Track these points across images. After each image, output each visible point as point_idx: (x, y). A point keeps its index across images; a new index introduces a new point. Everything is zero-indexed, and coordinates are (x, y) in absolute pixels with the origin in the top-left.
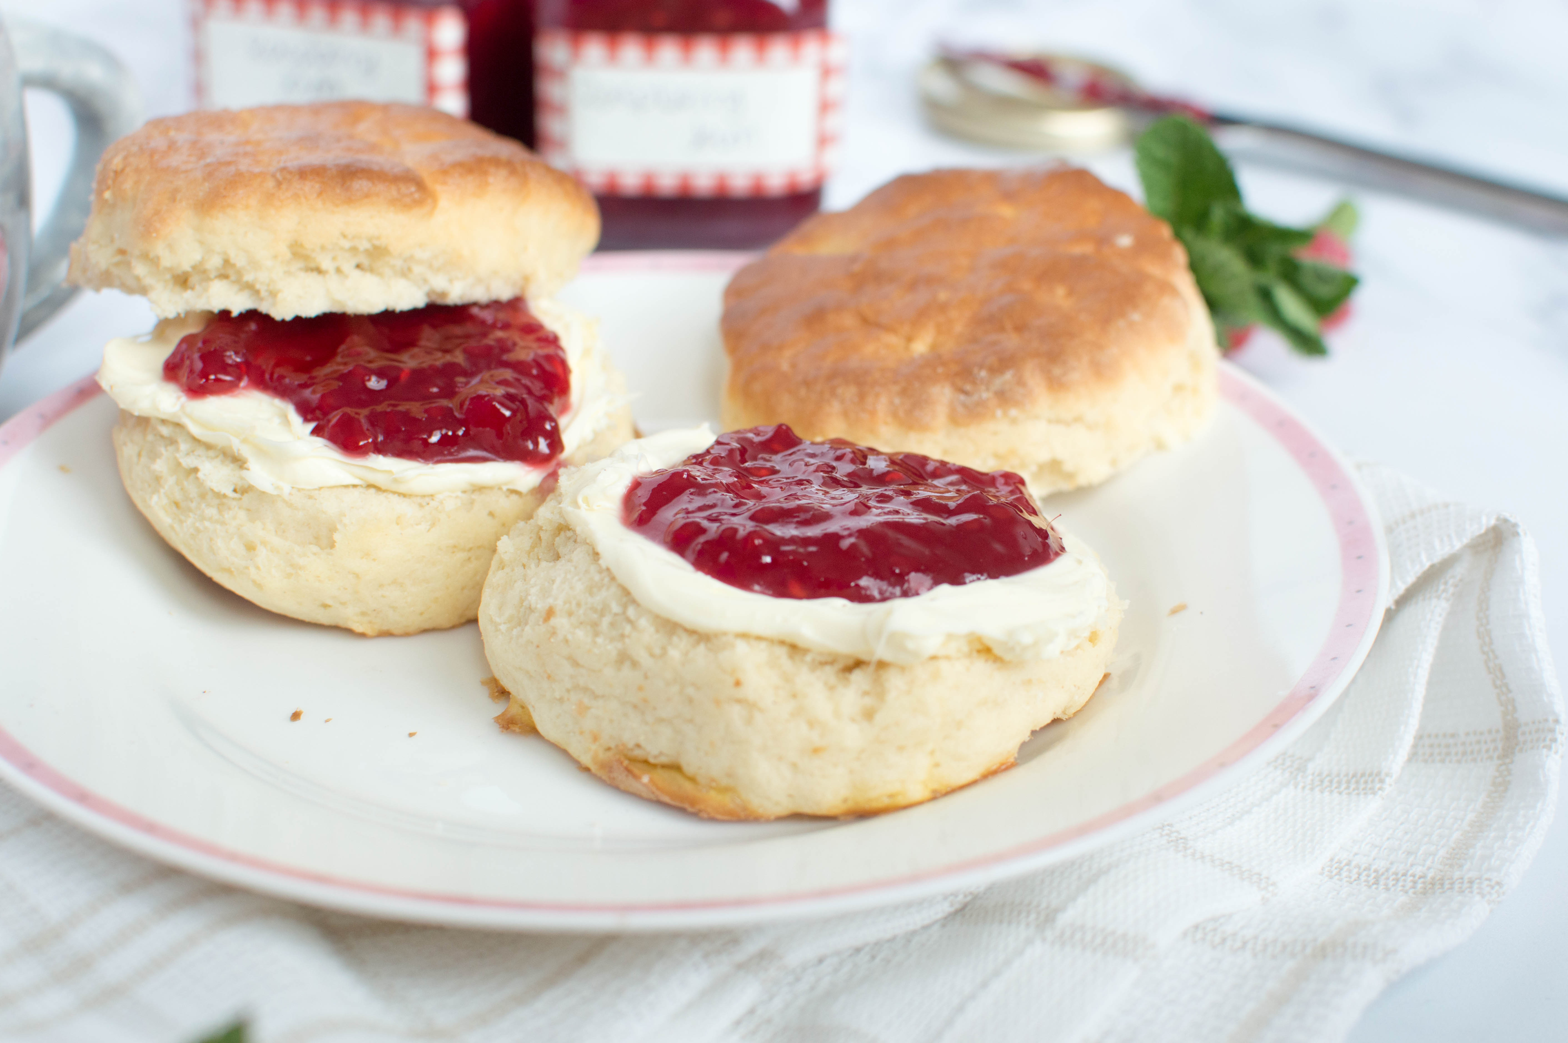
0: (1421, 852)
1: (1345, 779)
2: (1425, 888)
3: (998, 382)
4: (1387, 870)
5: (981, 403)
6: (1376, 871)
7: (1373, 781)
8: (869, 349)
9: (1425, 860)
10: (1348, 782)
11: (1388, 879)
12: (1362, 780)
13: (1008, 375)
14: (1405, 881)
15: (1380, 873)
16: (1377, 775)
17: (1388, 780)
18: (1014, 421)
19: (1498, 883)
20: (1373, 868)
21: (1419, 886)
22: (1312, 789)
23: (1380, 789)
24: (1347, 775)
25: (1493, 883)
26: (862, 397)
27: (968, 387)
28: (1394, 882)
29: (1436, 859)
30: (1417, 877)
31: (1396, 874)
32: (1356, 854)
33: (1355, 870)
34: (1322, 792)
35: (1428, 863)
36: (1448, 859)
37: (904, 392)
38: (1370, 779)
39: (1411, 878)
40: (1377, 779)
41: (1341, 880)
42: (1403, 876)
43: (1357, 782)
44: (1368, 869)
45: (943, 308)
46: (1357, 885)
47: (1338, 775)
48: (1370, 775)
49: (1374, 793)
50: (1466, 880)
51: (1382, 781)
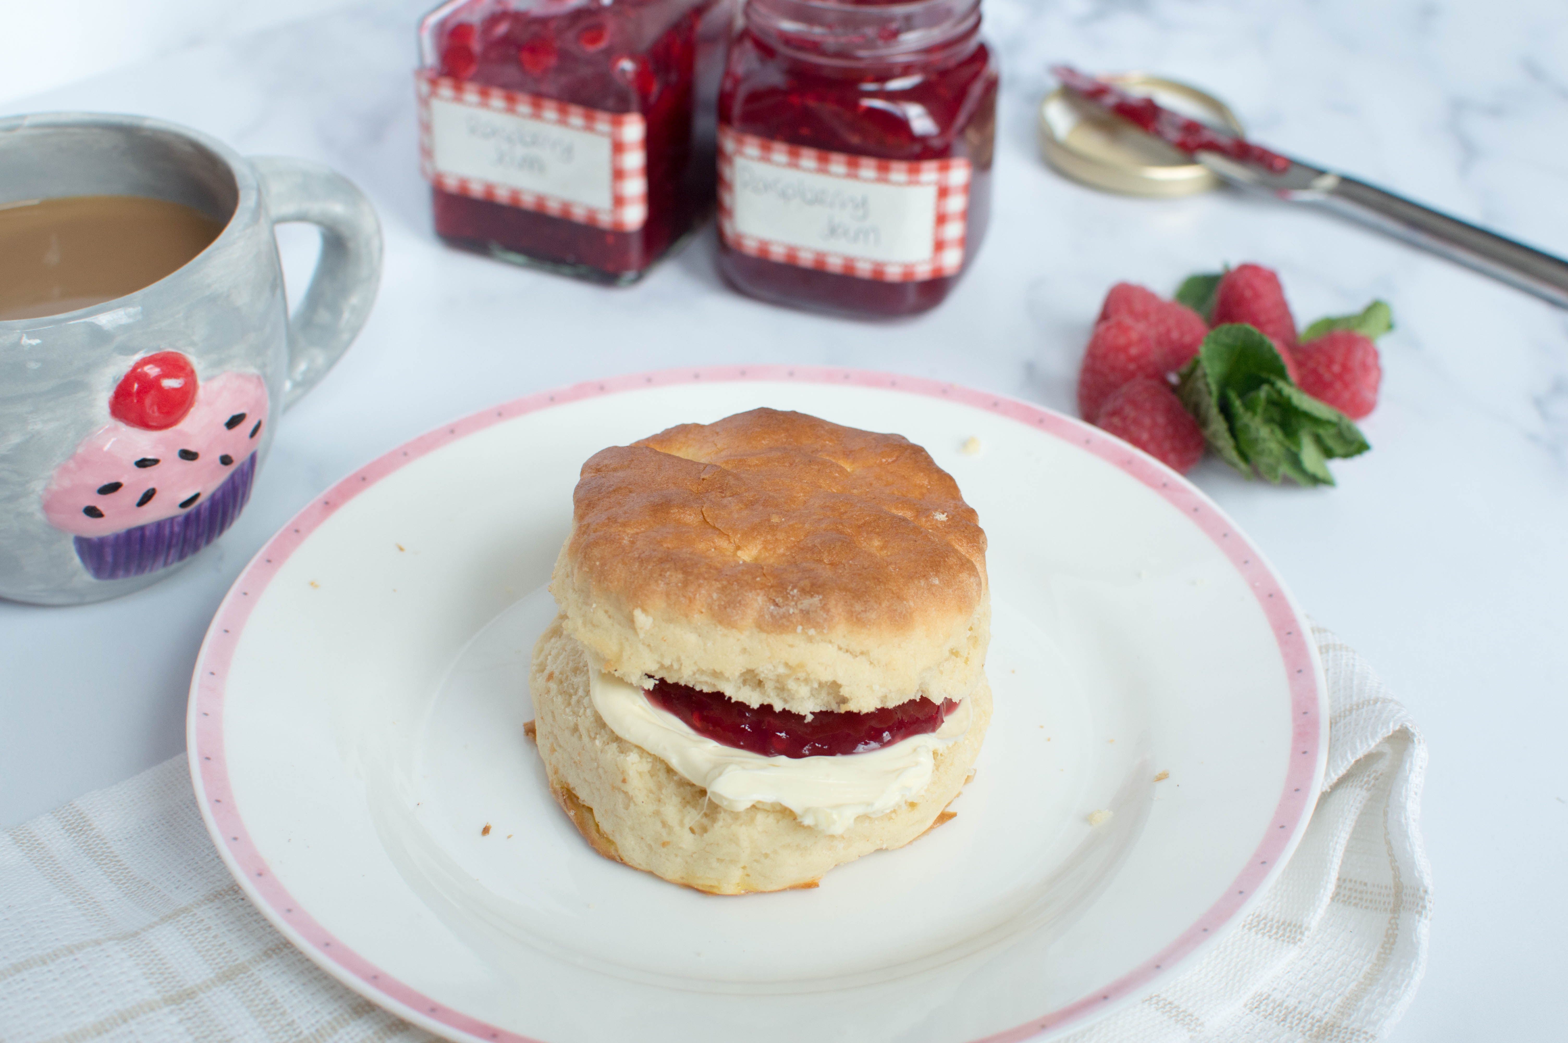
0: (1322, 997)
1: (1276, 925)
2: (1319, 1033)
3: (807, 602)
4: (1296, 1008)
5: (787, 616)
6: (1287, 1008)
7: (1296, 932)
8: (701, 546)
9: (1324, 1005)
10: (1278, 928)
11: (1293, 1017)
12: (1288, 929)
13: (816, 599)
14: (1306, 1021)
15: (1290, 1010)
16: (1299, 927)
17: (1306, 933)
18: (810, 639)
19: (1372, 1036)
20: (1285, 1004)
21: (1315, 1029)
22: (1250, 929)
23: (1299, 940)
24: (1278, 922)
25: (1368, 1036)
26: (686, 584)
27: (779, 600)
28: (1297, 1022)
29: (1332, 1006)
30: (1315, 1020)
31: (1300, 1013)
32: (1275, 989)
33: (1272, 1005)
34: (1257, 933)
35: (1326, 1008)
36: (1342, 1007)
37: (723, 589)
38: (1294, 929)
39: (1311, 1021)
40: (1299, 931)
41: (1258, 1013)
42: (1305, 1017)
43: (1285, 929)
44: (1280, 1005)
45: (773, 528)
46: (1270, 1020)
47: (1272, 920)
48: (1295, 926)
49: (1295, 943)
50: (1349, 1030)
51: (1302, 933)
